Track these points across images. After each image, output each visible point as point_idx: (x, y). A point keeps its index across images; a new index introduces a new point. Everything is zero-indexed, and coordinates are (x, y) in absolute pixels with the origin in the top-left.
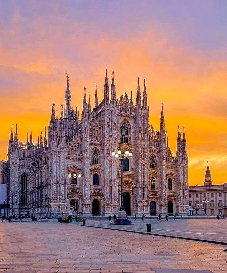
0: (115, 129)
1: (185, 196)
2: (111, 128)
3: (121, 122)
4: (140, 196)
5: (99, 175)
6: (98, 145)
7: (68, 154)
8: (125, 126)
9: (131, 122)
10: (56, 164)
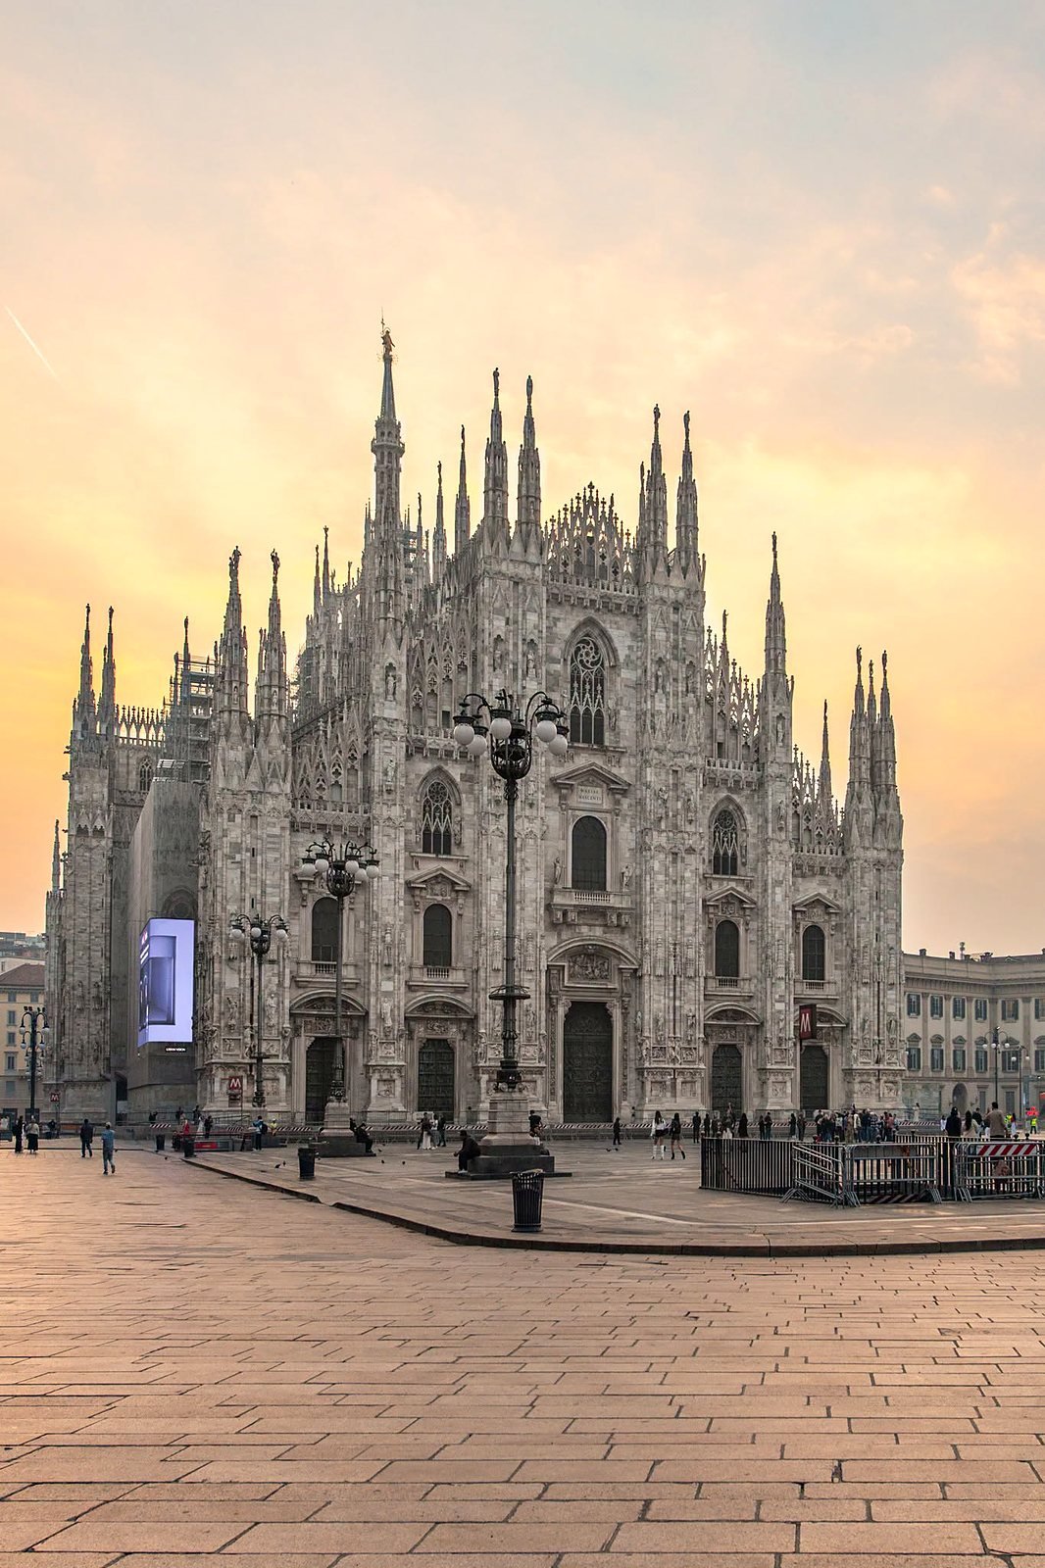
0: (532, 672)
1: (884, 1021)
2: (515, 670)
3: (567, 633)
4: (657, 1021)
5: (454, 911)
6: (449, 754)
7: (302, 807)
8: (587, 654)
9: (621, 636)
10: (238, 858)
